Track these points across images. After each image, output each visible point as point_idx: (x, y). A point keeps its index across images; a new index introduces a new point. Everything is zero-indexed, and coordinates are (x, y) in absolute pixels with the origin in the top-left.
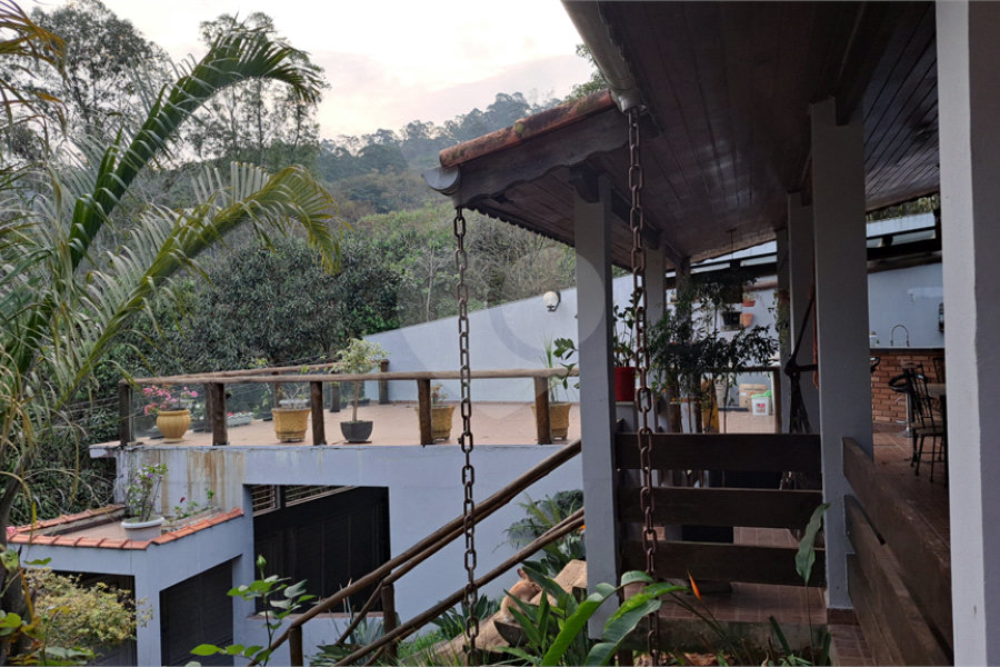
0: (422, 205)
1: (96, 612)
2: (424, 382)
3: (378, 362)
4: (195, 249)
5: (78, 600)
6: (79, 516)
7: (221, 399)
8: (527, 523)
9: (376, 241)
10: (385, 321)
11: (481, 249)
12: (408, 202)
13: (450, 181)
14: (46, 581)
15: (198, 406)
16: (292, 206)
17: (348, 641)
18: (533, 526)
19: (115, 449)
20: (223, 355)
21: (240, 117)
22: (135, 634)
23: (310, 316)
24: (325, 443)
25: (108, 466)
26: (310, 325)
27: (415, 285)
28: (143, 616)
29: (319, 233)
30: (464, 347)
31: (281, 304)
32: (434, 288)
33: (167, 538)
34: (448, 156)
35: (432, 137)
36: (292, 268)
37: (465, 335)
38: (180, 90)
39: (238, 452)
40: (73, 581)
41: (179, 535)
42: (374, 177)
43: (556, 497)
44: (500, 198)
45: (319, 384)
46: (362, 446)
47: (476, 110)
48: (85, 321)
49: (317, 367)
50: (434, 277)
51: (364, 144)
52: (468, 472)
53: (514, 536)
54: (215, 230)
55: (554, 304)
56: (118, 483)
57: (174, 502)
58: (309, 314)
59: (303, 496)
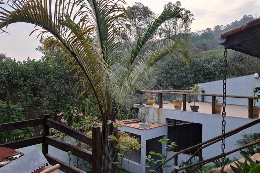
0: (217, 49)
1: (132, 143)
2: (214, 97)
3: (201, 90)
4: (157, 60)
5: (129, 139)
6: (131, 120)
7: (162, 97)
8: (243, 140)
9: (203, 59)
10: (204, 80)
11: (235, 60)
12: (214, 47)
13: (223, 41)
14: (124, 133)
15: (156, 98)
16: (180, 49)
17: (189, 162)
18: (245, 141)
19: (139, 106)
20: (163, 86)
21: (171, 27)
22: (140, 149)
23: (185, 78)
24: (186, 110)
25: (137, 110)
26: (185, 80)
27: (213, 71)
28: (142, 145)
29: (186, 56)
30: (224, 88)
31: (178, 74)
32: (219, 71)
33: (148, 128)
34: (223, 34)
35: (222, 29)
36: (181, 66)
37: (225, 84)
38: (156, 22)
39: (165, 110)
40: (129, 135)
41: (151, 128)
42: (205, 41)
43: (254, 134)
44: (239, 45)
45: (185, 95)
46: (196, 112)
47: (236, 21)
48: (133, 76)
49: (185, 91)
50: (219, 68)
51: (202, 32)
52: (224, 122)
53: (239, 143)
54: (161, 56)
55: (258, 77)
56: (139, 113)
57: (150, 120)
58: (185, 77)
59: (181, 123)
